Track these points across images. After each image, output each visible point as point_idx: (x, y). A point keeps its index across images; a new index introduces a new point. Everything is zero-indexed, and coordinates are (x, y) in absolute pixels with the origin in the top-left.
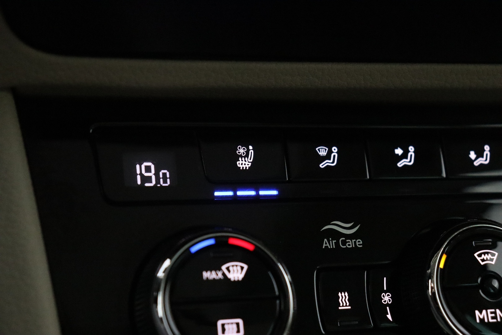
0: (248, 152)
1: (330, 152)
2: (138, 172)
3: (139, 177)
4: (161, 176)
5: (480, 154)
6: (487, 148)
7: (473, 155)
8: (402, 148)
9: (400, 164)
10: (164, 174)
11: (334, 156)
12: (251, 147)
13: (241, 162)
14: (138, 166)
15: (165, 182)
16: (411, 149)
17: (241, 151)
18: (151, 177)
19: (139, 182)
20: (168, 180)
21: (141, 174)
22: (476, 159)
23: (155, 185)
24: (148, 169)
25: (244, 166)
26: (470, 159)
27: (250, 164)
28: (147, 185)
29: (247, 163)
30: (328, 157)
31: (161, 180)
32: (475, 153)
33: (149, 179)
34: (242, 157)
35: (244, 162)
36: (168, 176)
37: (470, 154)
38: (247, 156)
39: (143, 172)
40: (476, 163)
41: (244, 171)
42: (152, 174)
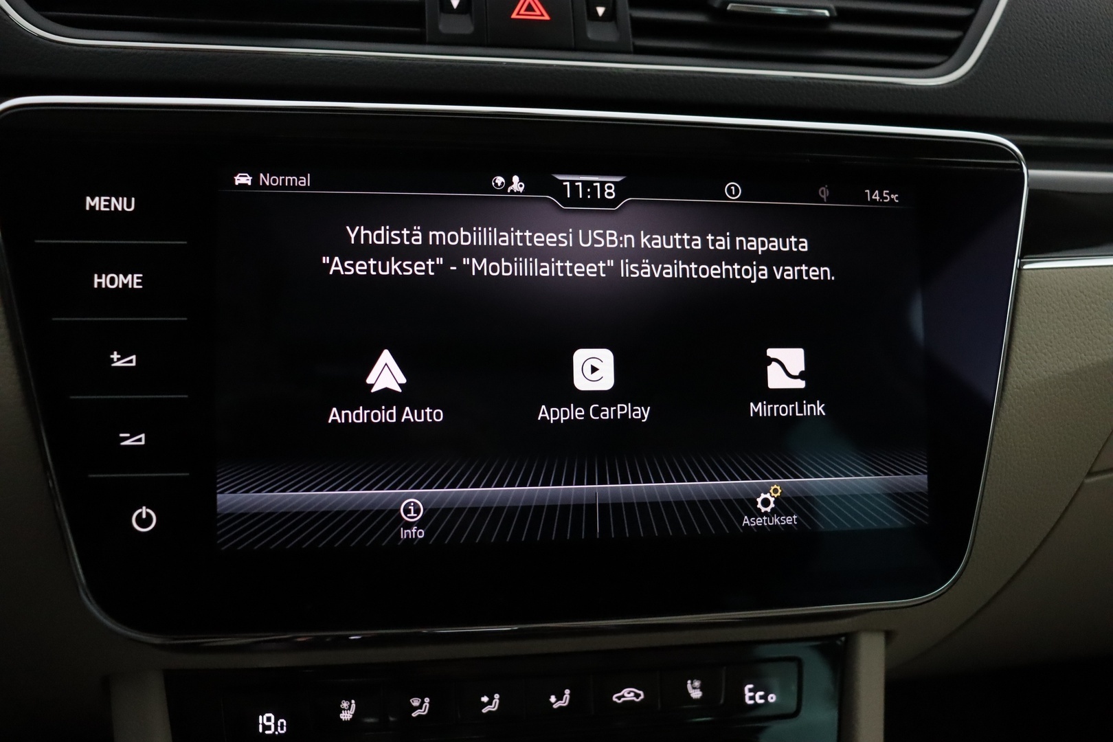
0: (350, 706)
3: (261, 727)
4: (279, 724)
9: (484, 711)
11: (428, 705)
13: (343, 714)
16: (497, 696)
17: (345, 704)
18: (270, 726)
19: (261, 730)
20: (285, 728)
21: (263, 724)
22: (556, 702)
25: (346, 718)
27: (351, 716)
28: (267, 732)
31: (279, 728)
32: (556, 697)
34: (344, 710)
35: (346, 714)
36: (285, 724)
37: (550, 698)
38: (349, 709)
40: (555, 706)
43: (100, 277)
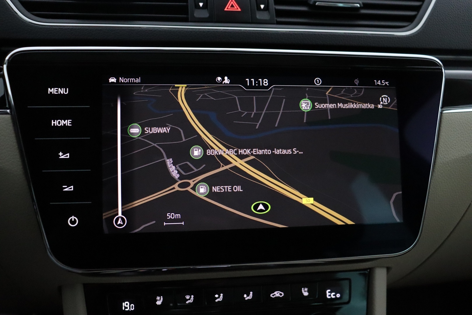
1: (191, 297)
2: (123, 305)
5: (248, 295)
6: (251, 293)
7: (245, 296)
8: (218, 295)
9: (217, 301)
10: (132, 306)
14: (123, 303)
15: (132, 308)
16: (222, 295)
23: (129, 310)
24: (127, 304)
26: (244, 297)
29: (160, 302)
33: (127, 308)
40: (246, 299)
41: (159, 305)
42: (128, 306)
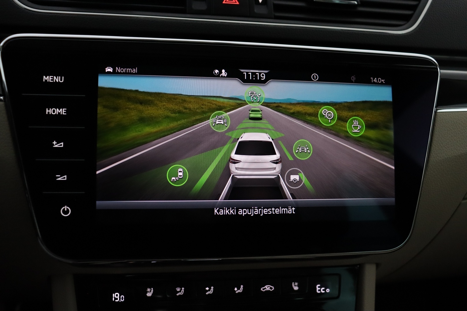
0: (151, 291)
1: (181, 289)
4: (121, 298)
6: (242, 286)
8: (209, 287)
9: (207, 293)
11: (183, 291)
12: (152, 289)
13: (148, 294)
14: (113, 295)
17: (149, 290)
18: (117, 298)
19: (113, 300)
20: (123, 299)
21: (114, 297)
22: (237, 290)
23: (119, 301)
24: (117, 295)
25: (149, 295)
26: (235, 290)
27: (151, 295)
28: (116, 301)
29: (150, 294)
30: (180, 291)
32: (237, 288)
34: (148, 292)
35: (149, 294)
36: (124, 297)
38: (151, 292)
39: (115, 296)
40: (237, 292)
41: (149, 297)
43: (49, 110)
